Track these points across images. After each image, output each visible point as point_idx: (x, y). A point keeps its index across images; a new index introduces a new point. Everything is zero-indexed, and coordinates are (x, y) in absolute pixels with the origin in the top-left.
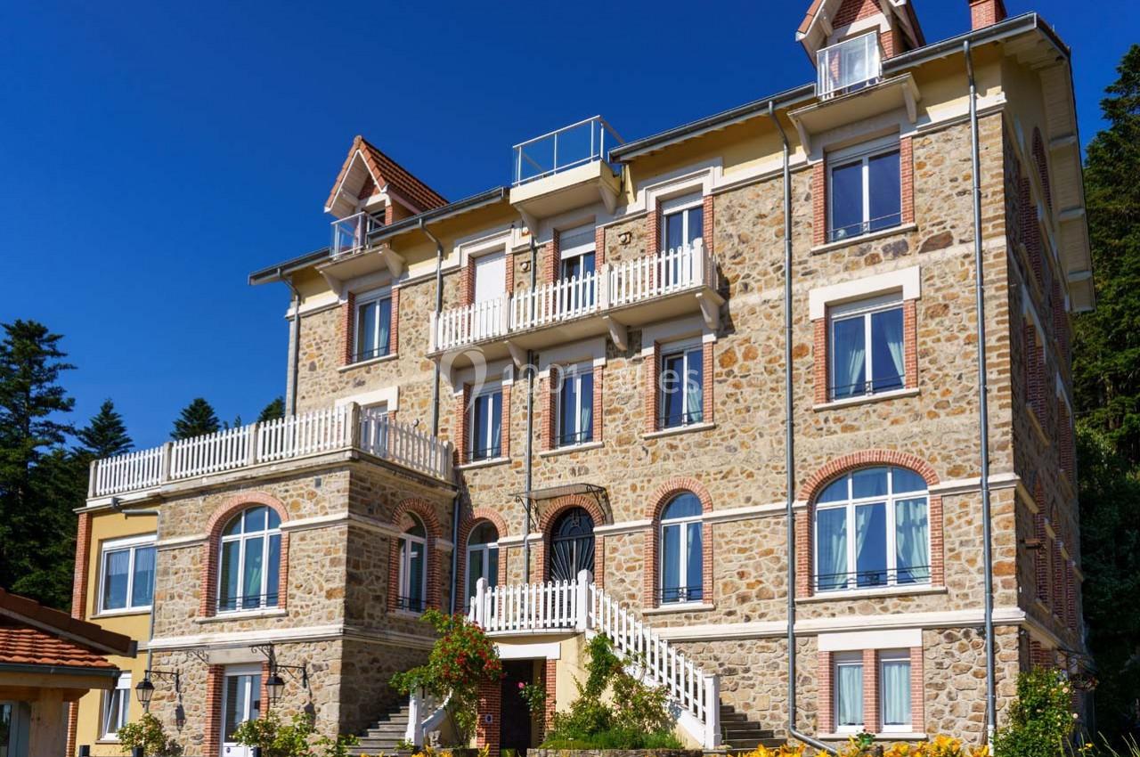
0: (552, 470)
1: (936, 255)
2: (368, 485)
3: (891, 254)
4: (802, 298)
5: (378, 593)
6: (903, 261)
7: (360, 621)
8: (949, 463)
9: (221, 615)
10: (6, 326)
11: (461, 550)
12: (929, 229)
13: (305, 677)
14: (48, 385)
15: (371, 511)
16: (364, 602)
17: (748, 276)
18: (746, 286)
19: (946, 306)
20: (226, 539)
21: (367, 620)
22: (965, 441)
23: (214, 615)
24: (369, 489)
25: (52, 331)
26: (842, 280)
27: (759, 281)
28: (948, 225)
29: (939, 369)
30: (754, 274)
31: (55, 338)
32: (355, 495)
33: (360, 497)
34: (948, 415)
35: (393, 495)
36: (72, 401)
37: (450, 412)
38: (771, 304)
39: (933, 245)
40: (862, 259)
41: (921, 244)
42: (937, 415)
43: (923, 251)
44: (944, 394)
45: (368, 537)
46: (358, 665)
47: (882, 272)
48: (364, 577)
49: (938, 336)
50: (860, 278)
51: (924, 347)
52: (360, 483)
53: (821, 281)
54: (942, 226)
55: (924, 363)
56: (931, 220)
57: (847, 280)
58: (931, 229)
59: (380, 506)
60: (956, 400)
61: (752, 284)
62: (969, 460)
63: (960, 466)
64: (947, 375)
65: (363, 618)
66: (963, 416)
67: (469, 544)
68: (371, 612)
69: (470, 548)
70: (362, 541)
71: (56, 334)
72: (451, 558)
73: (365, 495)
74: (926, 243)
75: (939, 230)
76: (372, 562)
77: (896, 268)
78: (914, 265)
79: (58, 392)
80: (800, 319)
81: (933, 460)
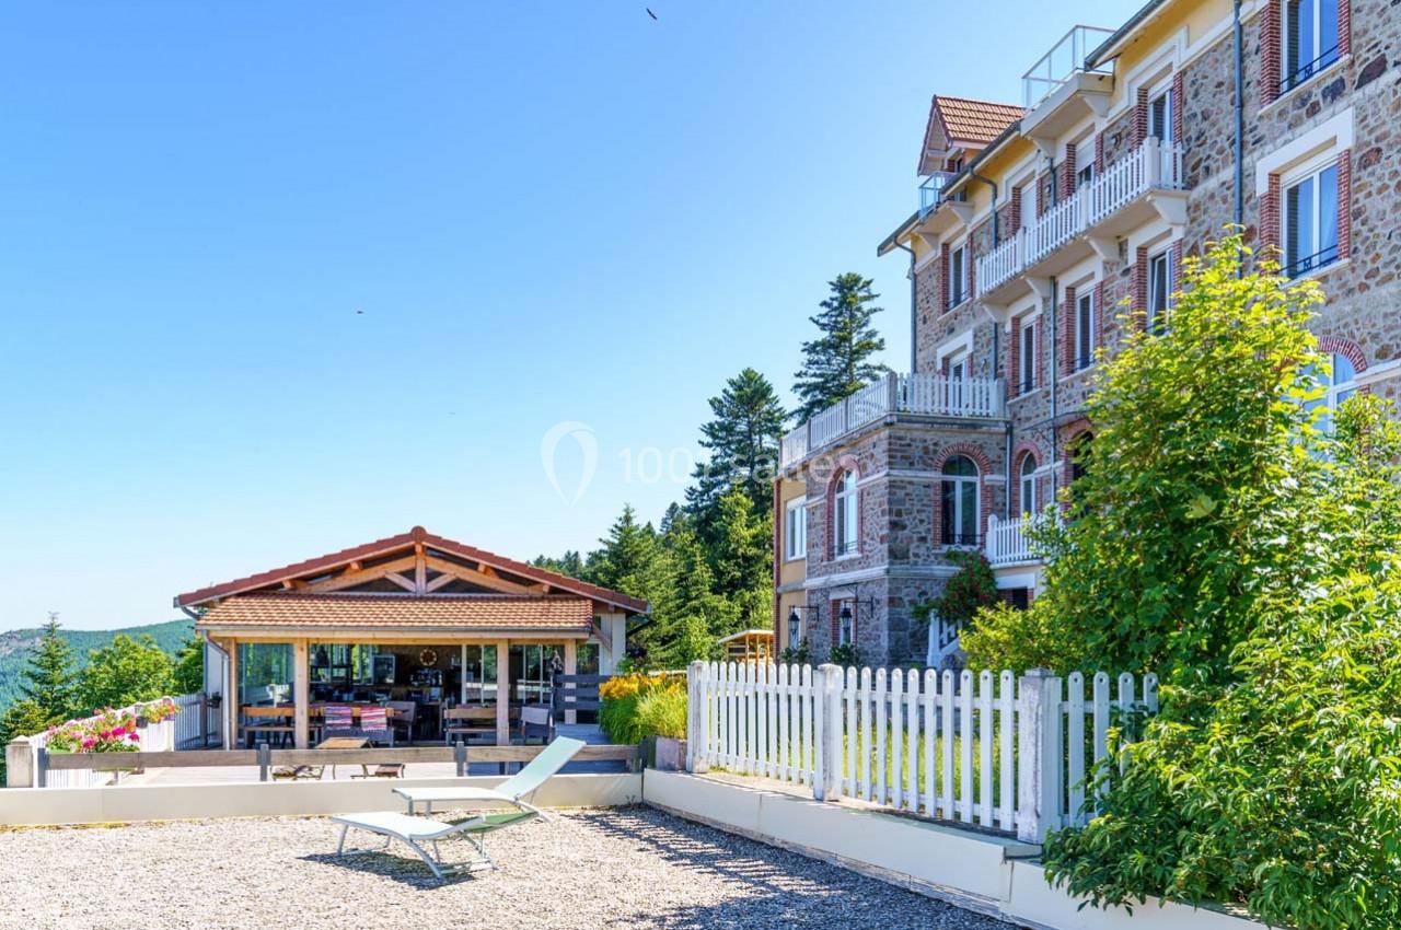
0: (1070, 397)
1: (1371, 88)
2: (908, 441)
3: (1329, 99)
4: (1252, 171)
5: (924, 534)
6: (1341, 103)
7: (906, 561)
8: (1377, 344)
9: (839, 559)
10: (831, 283)
11: (1015, 482)
12: (1365, 56)
13: (872, 609)
14: (865, 329)
15: (912, 464)
16: (908, 544)
17: (1209, 157)
18: (1207, 169)
19: (1379, 150)
20: (838, 496)
21: (912, 559)
22: (1393, 314)
23: (833, 559)
24: (909, 445)
25: (865, 278)
26: (1286, 142)
27: (1217, 160)
28: (1382, 46)
29: (1371, 230)
30: (1213, 153)
31: (869, 283)
32: (894, 453)
33: (899, 454)
34: (1377, 284)
35: (935, 444)
36: (882, 341)
37: (1005, 349)
38: (1227, 185)
39: (1368, 75)
40: (1304, 110)
41: (1357, 77)
42: (1368, 287)
43: (1358, 87)
44: (1374, 260)
45: (910, 489)
46: (906, 599)
47: (1321, 122)
48: (907, 523)
49: (1369, 189)
50: (1301, 135)
51: (1356, 206)
52: (899, 442)
53: (1269, 147)
54: (1376, 50)
55: (1356, 225)
56: (1368, 43)
57: (1290, 141)
58: (1367, 55)
59: (921, 457)
60: (1386, 265)
61: (1213, 166)
62: (1396, 336)
63: (1388, 346)
64: (1378, 235)
65: (908, 558)
66: (1391, 283)
67: (1024, 474)
68: (916, 551)
69: (1023, 479)
70: (903, 492)
71: (868, 279)
72: (1005, 491)
73: (904, 451)
74: (1362, 75)
75: (1374, 55)
76: (915, 509)
77: (1333, 114)
78: (1349, 106)
79: (872, 334)
80: (1250, 197)
81: (1363, 342)
